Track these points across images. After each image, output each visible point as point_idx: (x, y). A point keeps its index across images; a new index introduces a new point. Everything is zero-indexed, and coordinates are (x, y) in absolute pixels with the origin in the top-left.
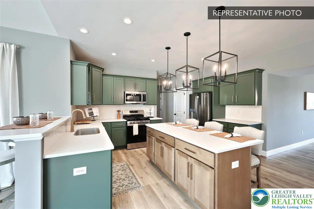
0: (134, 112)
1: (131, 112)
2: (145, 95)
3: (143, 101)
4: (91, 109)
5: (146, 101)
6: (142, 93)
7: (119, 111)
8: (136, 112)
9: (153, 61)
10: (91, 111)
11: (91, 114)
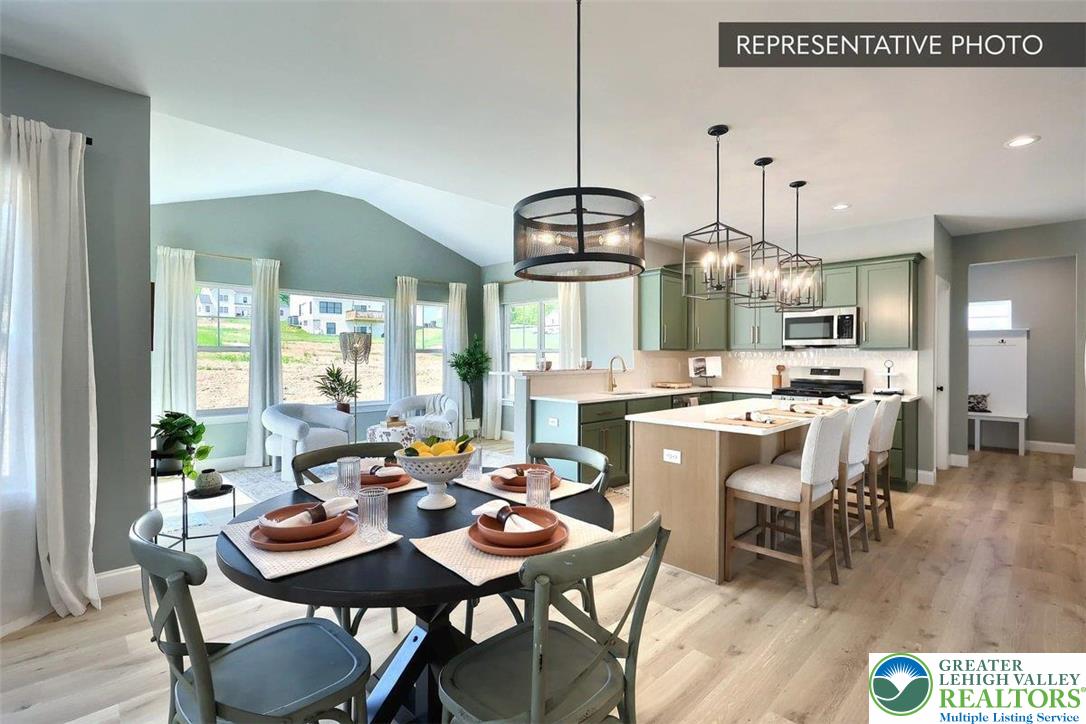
0: (827, 374)
1: (814, 371)
2: (852, 316)
3: (839, 338)
4: (703, 360)
5: (852, 337)
6: (836, 313)
7: (780, 368)
8: (836, 372)
9: (841, 207)
10: (701, 364)
11: (701, 370)
